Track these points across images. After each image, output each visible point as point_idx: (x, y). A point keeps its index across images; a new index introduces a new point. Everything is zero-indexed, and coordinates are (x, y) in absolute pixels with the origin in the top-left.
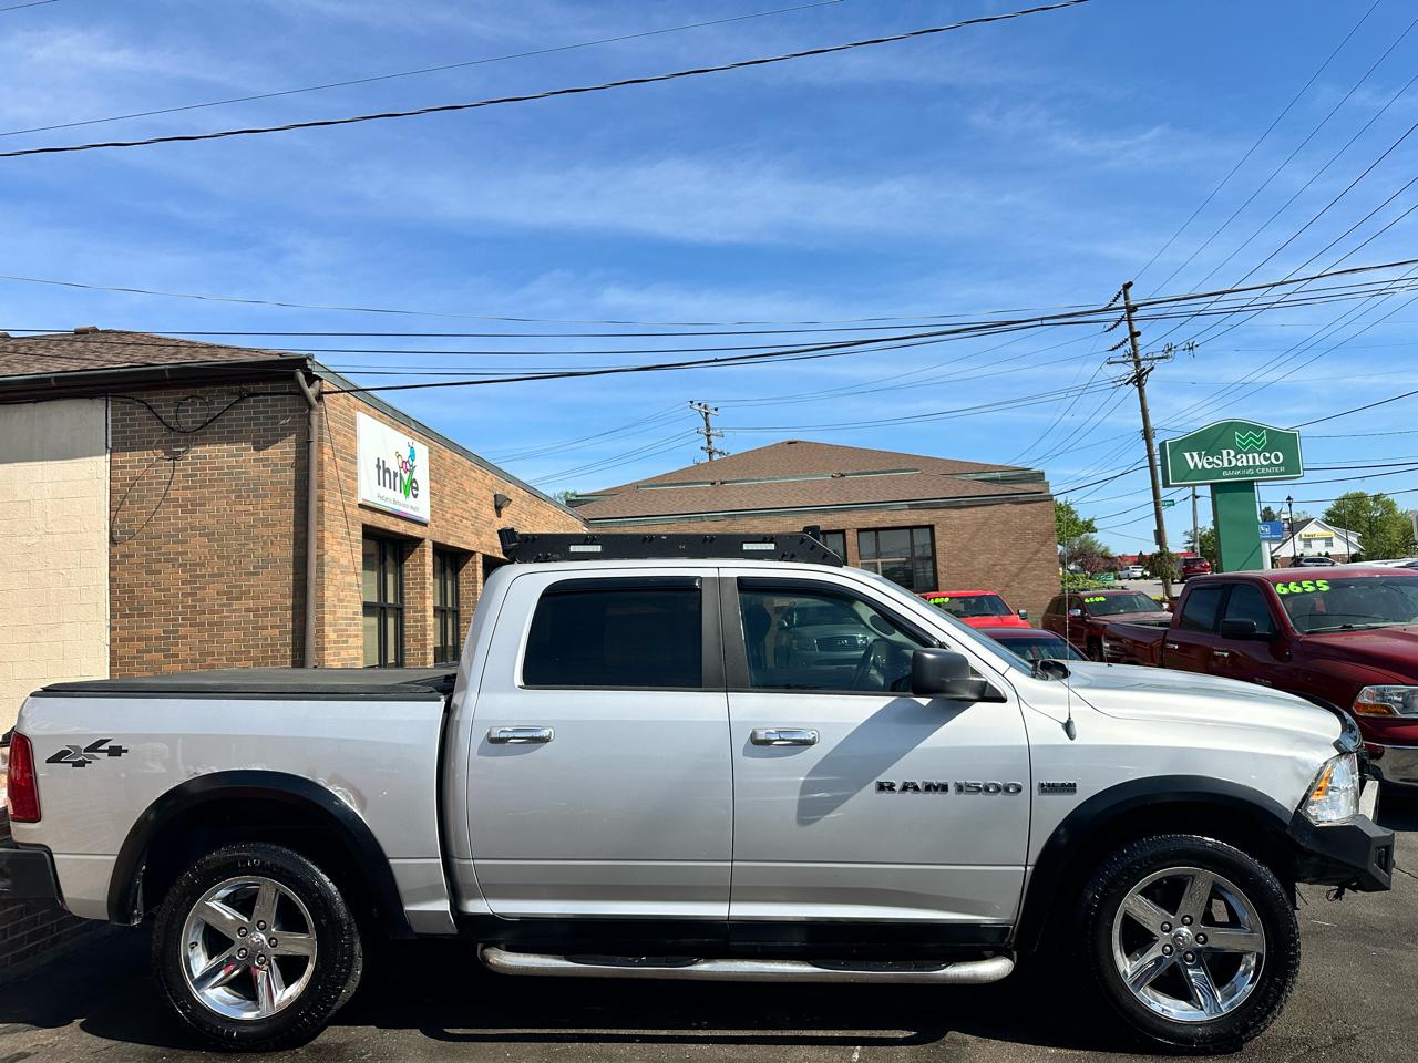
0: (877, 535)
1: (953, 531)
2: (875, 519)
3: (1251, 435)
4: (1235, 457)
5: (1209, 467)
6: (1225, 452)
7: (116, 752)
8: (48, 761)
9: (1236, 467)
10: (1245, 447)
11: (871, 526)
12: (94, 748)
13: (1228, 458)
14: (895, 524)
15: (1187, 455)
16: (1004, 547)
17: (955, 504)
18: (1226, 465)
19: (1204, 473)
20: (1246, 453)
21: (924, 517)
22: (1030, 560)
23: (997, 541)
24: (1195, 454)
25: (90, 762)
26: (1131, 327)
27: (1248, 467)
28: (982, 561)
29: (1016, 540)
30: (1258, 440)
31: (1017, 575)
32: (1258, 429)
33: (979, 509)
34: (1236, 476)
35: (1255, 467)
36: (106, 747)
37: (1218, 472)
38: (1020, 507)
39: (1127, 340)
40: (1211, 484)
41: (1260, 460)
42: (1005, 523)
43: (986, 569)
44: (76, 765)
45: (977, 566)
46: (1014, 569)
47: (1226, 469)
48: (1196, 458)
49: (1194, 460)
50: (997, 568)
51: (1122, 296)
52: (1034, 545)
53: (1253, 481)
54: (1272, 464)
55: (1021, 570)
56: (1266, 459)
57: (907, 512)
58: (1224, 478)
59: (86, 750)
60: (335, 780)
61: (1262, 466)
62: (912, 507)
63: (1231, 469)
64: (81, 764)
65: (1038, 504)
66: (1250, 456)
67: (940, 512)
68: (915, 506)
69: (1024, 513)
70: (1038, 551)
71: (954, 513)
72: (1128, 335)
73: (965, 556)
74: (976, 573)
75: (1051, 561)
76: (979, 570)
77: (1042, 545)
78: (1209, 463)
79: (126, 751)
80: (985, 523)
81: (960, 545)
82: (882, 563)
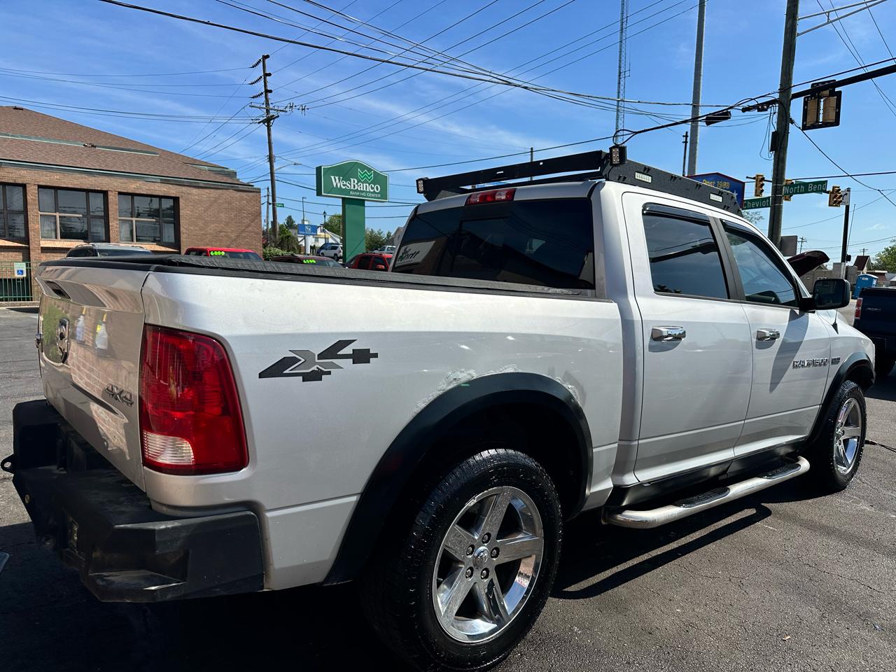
0: (132, 199)
1: (194, 205)
2: (133, 186)
3: (366, 172)
4: (357, 184)
5: (344, 188)
6: (352, 180)
7: (362, 356)
8: (262, 375)
9: (357, 190)
10: (362, 179)
11: (130, 191)
12: (333, 352)
13: (353, 184)
14: (149, 193)
15: (333, 177)
16: (227, 221)
17: (194, 184)
18: (352, 188)
19: (340, 191)
20: (363, 183)
21: (172, 191)
22: (243, 231)
23: (222, 215)
24: (337, 178)
25: (329, 373)
26: (265, 86)
27: (363, 191)
28: (212, 228)
29: (236, 216)
30: (369, 176)
31: (235, 240)
32: (370, 170)
33: (212, 190)
34: (356, 196)
35: (366, 192)
36: (348, 350)
37: (347, 191)
38: (239, 193)
39: (262, 93)
40: (343, 198)
41: (369, 189)
42: (229, 203)
43: (215, 235)
44: (307, 377)
45: (209, 231)
46: (233, 236)
47: (352, 190)
48: (337, 180)
49: (336, 182)
50: (222, 234)
51: (261, 63)
52: (247, 221)
53: (364, 200)
54: (374, 192)
55: (238, 237)
56: (372, 188)
57: (160, 185)
58: (351, 195)
59: (321, 356)
60: (568, 377)
61: (370, 192)
62: (163, 182)
63: (355, 191)
64: (316, 376)
65: (251, 194)
66: (364, 185)
67: (184, 189)
68: (166, 181)
69: (242, 199)
70: (249, 226)
71: (194, 191)
72: (263, 90)
73: (201, 223)
74: (208, 236)
75: (257, 234)
76: (210, 234)
77: (252, 222)
78: (344, 185)
79: (375, 355)
80: (215, 201)
81: (197, 214)
82: (136, 221)
